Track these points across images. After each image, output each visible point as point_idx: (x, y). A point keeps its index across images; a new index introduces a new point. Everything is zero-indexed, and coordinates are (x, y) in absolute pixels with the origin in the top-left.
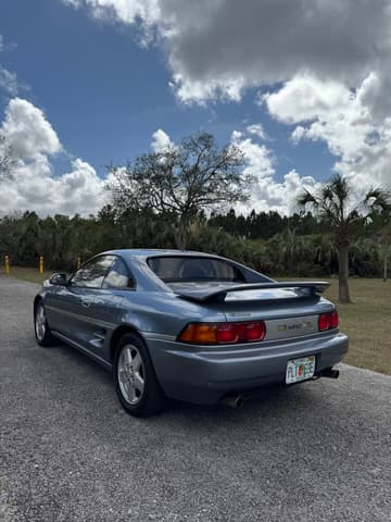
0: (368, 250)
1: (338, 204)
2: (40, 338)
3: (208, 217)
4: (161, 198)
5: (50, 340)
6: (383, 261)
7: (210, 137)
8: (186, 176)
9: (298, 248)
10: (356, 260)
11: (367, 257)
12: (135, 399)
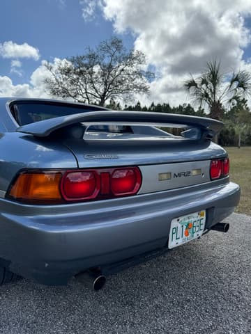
0: (227, 127)
1: (213, 89)
3: (123, 108)
4: (86, 89)
6: (238, 135)
7: (120, 42)
11: (227, 132)
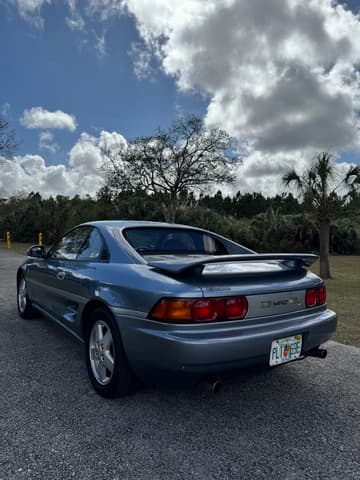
0: (346, 229)
2: (22, 310)
3: (197, 198)
4: (152, 179)
5: (30, 313)
7: (199, 121)
8: (177, 158)
9: (281, 226)
10: (336, 238)
11: (345, 235)
12: (106, 379)
